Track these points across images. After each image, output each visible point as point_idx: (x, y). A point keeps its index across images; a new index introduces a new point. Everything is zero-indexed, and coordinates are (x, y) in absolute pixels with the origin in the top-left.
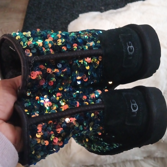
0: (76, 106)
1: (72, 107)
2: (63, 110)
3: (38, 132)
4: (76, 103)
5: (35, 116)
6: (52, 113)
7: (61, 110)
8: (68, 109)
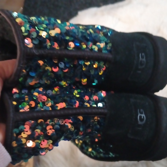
0: (74, 107)
1: (70, 107)
2: (58, 108)
3: (25, 131)
4: (75, 102)
5: (24, 111)
6: (45, 111)
7: (56, 108)
8: (64, 108)
